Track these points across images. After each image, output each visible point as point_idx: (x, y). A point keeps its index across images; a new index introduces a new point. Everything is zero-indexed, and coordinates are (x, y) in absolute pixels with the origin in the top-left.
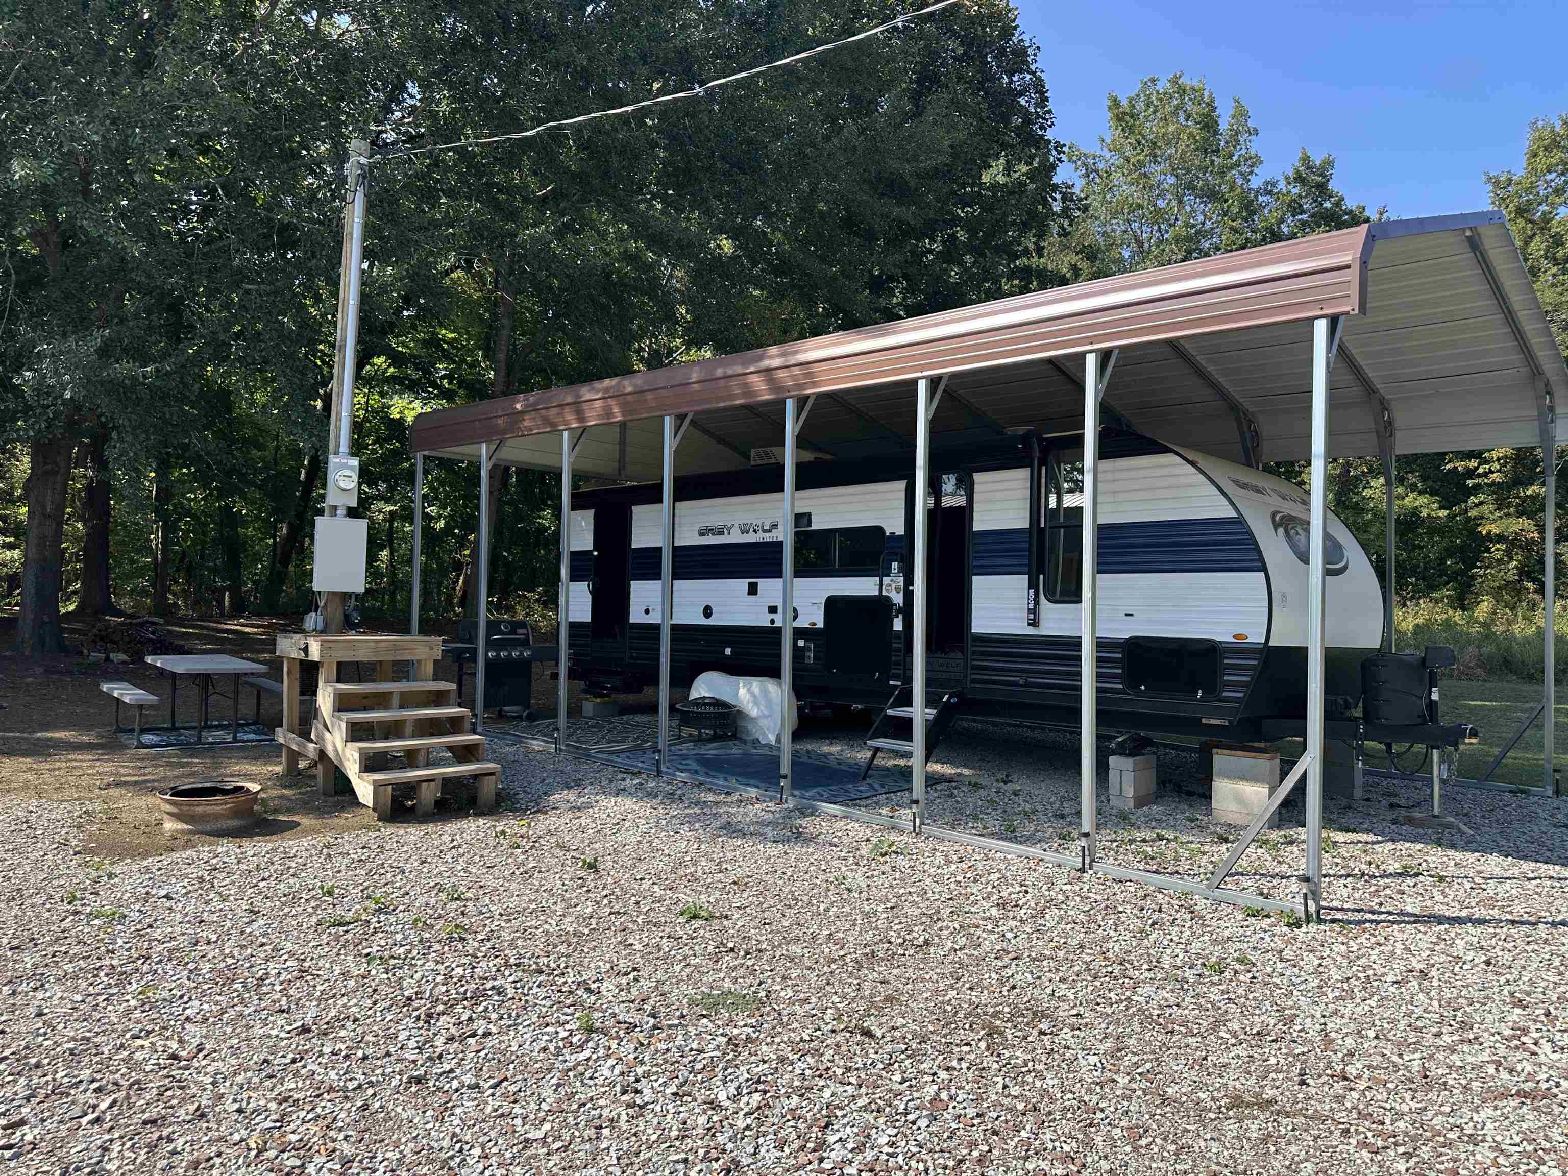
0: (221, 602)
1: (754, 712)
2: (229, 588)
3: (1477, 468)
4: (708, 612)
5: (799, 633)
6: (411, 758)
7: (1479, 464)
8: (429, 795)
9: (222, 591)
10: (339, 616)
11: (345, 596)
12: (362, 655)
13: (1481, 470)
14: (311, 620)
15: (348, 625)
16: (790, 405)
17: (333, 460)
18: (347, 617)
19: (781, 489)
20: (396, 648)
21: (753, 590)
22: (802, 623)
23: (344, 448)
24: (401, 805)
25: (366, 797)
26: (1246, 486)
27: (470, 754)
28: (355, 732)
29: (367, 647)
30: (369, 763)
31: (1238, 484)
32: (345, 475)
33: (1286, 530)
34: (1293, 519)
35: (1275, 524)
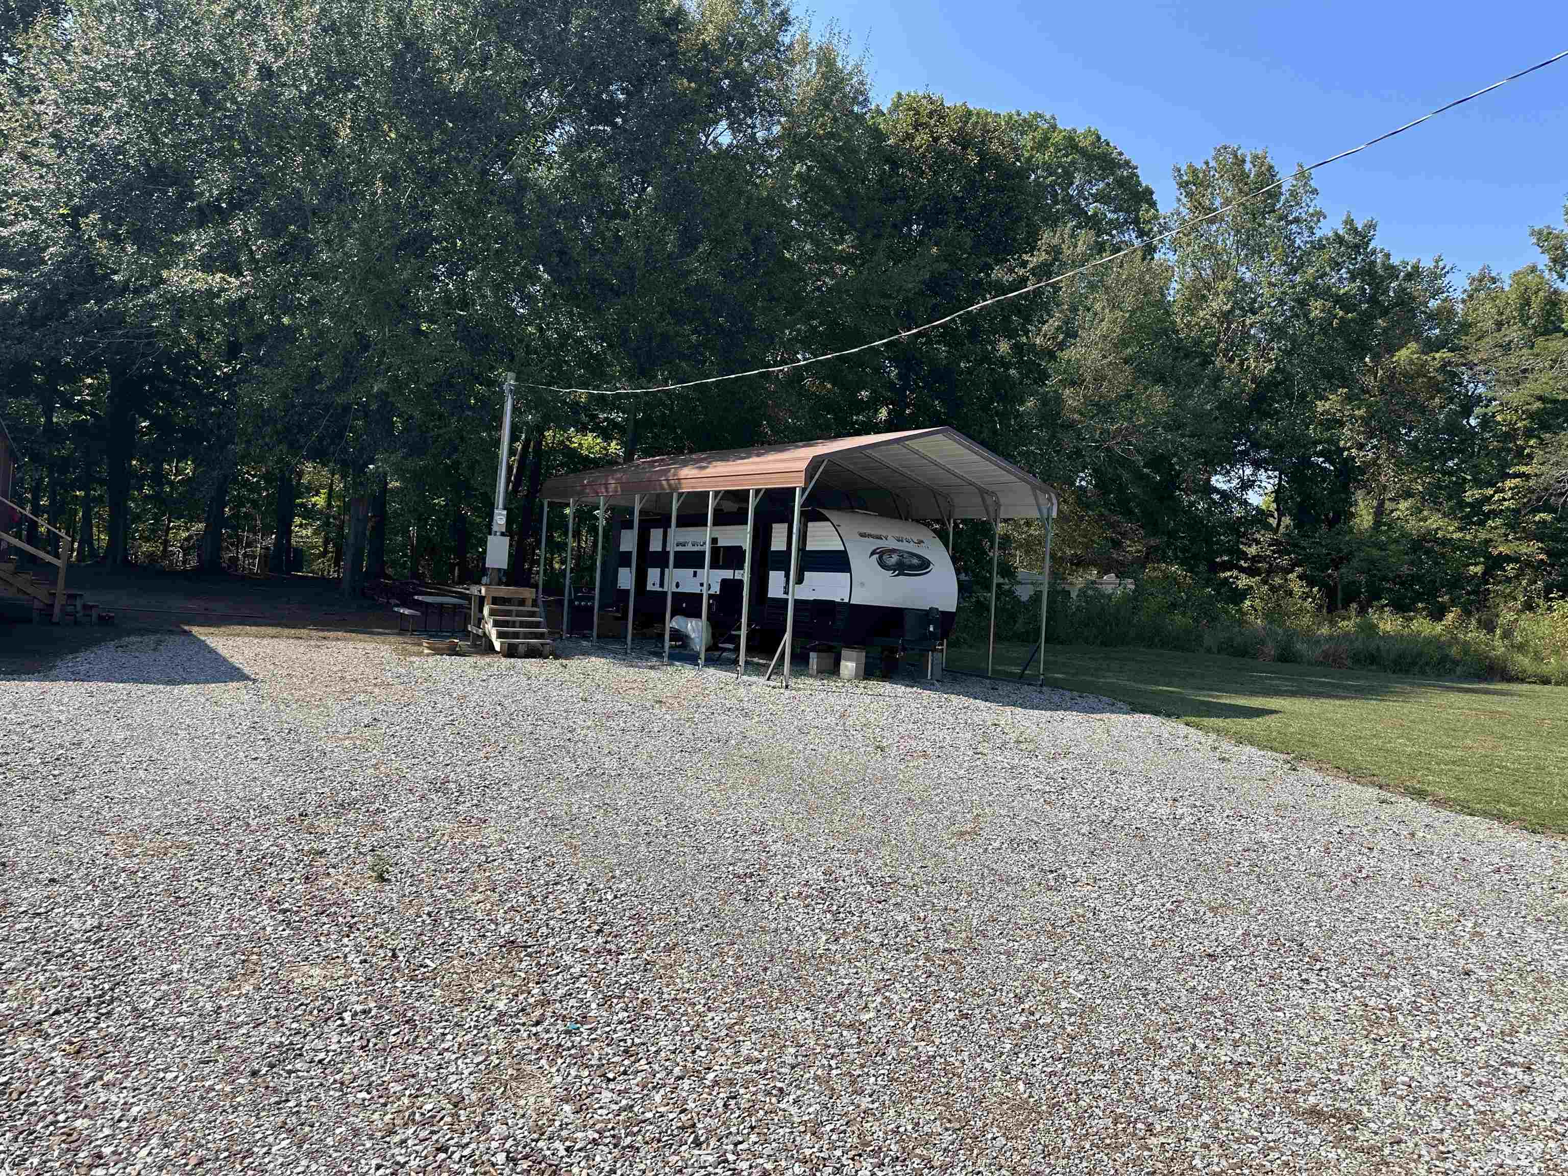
0: (453, 573)
1: (693, 636)
2: (458, 564)
3: (1493, 496)
4: (677, 585)
5: (711, 596)
6: (516, 635)
7: (1495, 492)
8: (522, 649)
9: (454, 565)
10: (497, 579)
11: (499, 570)
12: (501, 595)
13: (1496, 498)
14: (485, 580)
15: (500, 583)
16: (675, 495)
17: (496, 511)
18: (500, 579)
19: (706, 525)
20: (516, 592)
21: (695, 574)
22: (712, 592)
23: (501, 506)
24: (511, 652)
25: (498, 648)
26: (870, 536)
27: (541, 636)
28: (496, 624)
29: (504, 591)
30: (500, 635)
31: (863, 535)
32: (500, 518)
33: (881, 556)
34: (893, 551)
35: (873, 553)
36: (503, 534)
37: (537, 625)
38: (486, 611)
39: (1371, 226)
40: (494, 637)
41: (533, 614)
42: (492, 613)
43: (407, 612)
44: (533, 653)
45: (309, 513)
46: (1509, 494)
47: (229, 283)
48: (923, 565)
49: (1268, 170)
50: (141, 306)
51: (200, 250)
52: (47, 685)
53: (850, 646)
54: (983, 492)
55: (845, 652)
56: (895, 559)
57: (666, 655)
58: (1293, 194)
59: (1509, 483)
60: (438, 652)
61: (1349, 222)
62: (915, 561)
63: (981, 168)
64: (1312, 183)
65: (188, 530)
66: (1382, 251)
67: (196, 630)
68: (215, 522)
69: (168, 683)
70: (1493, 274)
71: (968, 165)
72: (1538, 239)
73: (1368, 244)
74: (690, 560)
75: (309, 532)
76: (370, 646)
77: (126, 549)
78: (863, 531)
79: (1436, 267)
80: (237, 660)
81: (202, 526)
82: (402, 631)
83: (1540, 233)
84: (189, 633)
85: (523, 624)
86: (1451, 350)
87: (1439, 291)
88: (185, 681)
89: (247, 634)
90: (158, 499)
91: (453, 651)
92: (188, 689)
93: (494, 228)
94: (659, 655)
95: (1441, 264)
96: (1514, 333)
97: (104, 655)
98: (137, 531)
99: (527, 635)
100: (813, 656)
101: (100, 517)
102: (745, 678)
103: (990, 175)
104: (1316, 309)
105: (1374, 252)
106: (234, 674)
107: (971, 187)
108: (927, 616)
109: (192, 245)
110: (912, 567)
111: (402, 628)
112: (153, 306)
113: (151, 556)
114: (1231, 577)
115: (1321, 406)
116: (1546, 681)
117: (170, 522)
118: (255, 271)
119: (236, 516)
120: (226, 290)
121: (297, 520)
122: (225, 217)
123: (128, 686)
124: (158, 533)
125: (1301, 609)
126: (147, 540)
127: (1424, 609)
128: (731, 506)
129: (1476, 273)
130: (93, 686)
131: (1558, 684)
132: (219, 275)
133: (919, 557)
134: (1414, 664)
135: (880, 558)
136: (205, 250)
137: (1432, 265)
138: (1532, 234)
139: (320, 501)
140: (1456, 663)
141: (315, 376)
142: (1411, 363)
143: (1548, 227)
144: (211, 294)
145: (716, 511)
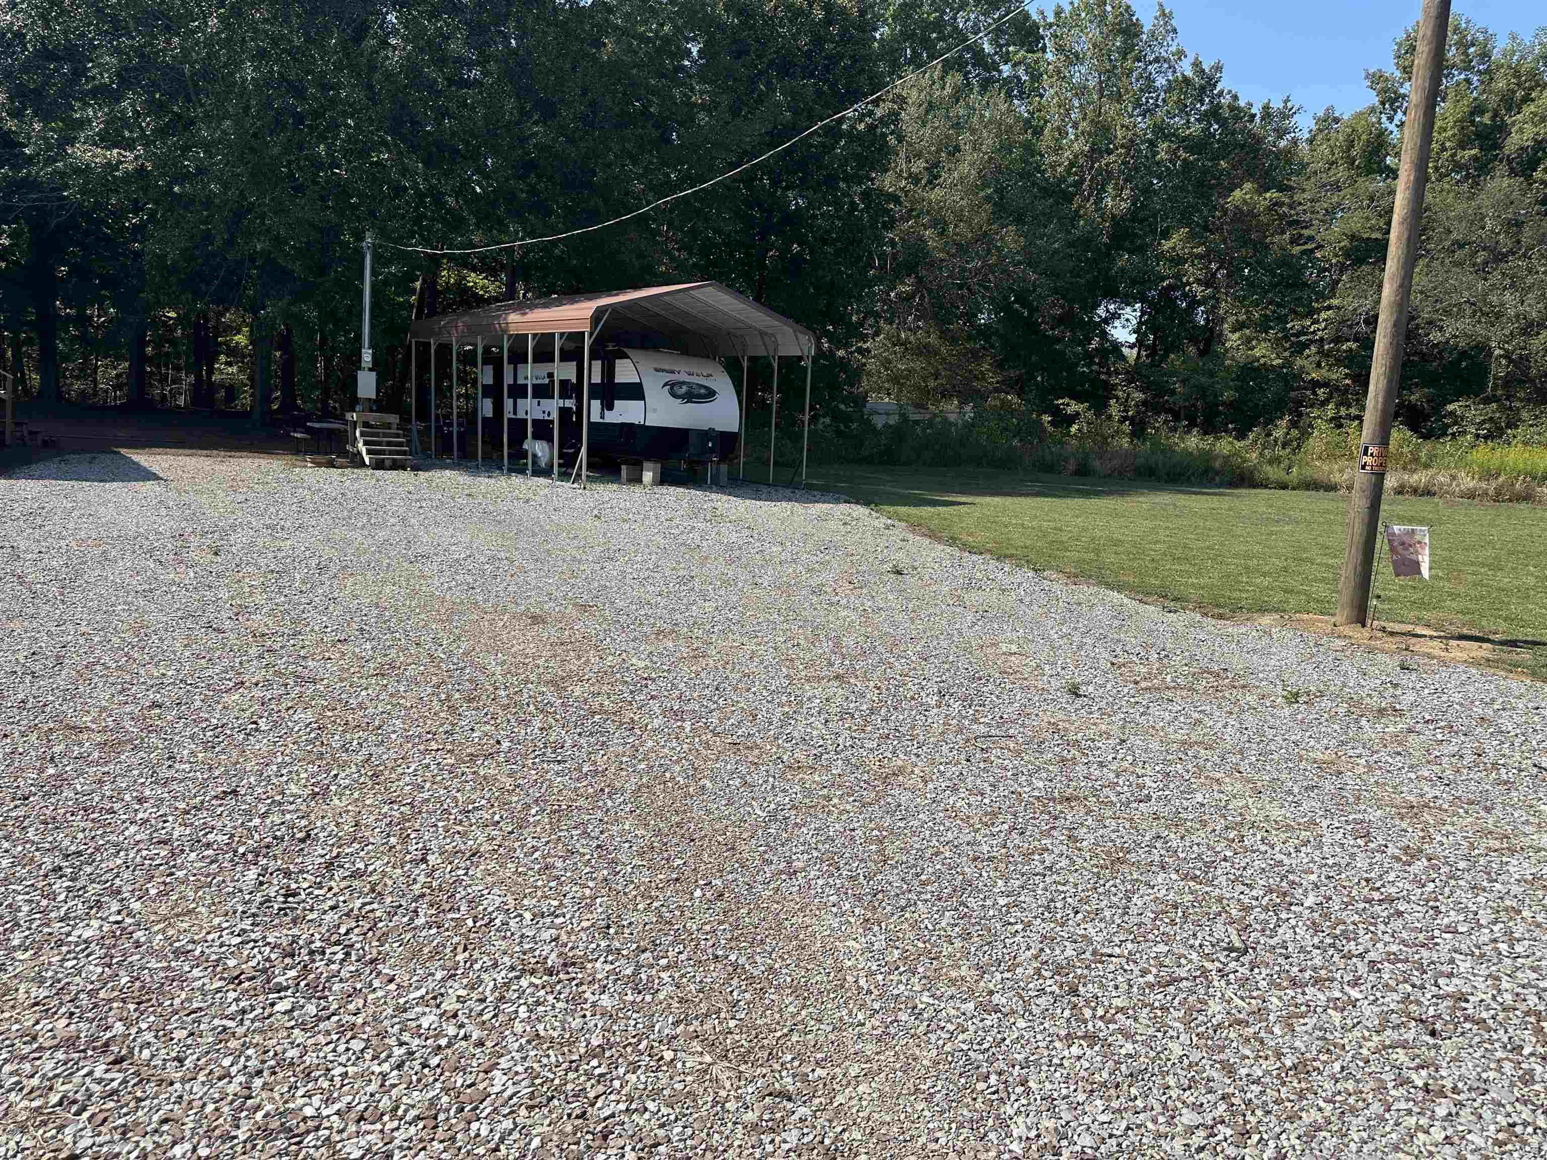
1: (539, 455)
4: (535, 413)
6: (383, 452)
8: (387, 464)
10: (366, 407)
11: (369, 399)
12: (372, 420)
14: (357, 408)
15: (370, 410)
16: (505, 337)
17: (363, 351)
18: (369, 407)
20: (384, 418)
21: (539, 404)
23: (367, 346)
24: (379, 465)
25: (367, 463)
26: (663, 371)
27: (404, 453)
28: (366, 443)
29: (374, 418)
30: (369, 452)
31: (657, 370)
32: (367, 356)
33: (673, 388)
34: (684, 383)
35: (665, 385)
36: (370, 370)
37: (400, 444)
38: (358, 434)
39: (1218, 68)
40: (364, 453)
41: (398, 436)
42: (362, 434)
43: (299, 435)
44: (396, 466)
45: (234, 352)
46: (1323, 325)
47: (124, 157)
48: (710, 394)
49: (1126, 10)
50: (51, 174)
51: (97, 126)
52: (13, 482)
53: (648, 459)
54: (762, 334)
55: (646, 465)
56: (684, 389)
57: (505, 468)
58: (1152, 34)
59: (1323, 315)
60: (319, 465)
61: (1197, 64)
62: (703, 391)
63: (828, 22)
64: (1173, 22)
65: (115, 368)
66: (1229, 92)
67: (123, 451)
68: (139, 360)
69: (101, 481)
70: (1337, 114)
71: (813, 20)
72: (1372, 82)
73: (1215, 86)
74: (542, 392)
75: (235, 369)
76: (263, 462)
77: (59, 388)
78: (656, 366)
79: (1285, 107)
80: (155, 469)
81: (127, 364)
82: (297, 452)
83: (1374, 75)
84: (119, 453)
85: (389, 444)
86: (1280, 190)
87: (1286, 131)
88: (113, 480)
89: (166, 454)
90: (83, 339)
91: (331, 465)
92: (115, 484)
93: (350, 106)
94: (500, 468)
95: (1289, 105)
96: (1341, 173)
97: (53, 465)
98: (67, 369)
99: (391, 453)
100: (623, 467)
101: (29, 356)
102: (558, 483)
103: (834, 30)
104: (1163, 151)
105: (1221, 94)
106: (148, 476)
107: (818, 41)
108: (707, 434)
109: (90, 121)
110: (700, 396)
111: (297, 449)
112: (63, 174)
113: (82, 394)
114: (1063, 404)
115: (1167, 245)
116: (1284, 486)
117: (97, 361)
118: (146, 145)
119: (158, 355)
120: (122, 162)
121: (223, 358)
122: (116, 97)
123: (72, 483)
124: (87, 372)
125: (1117, 432)
126: (78, 378)
127: (1234, 429)
128: (572, 346)
129: (1321, 114)
130: (47, 482)
131: (1294, 489)
132: (115, 151)
133: (706, 387)
134: (1180, 475)
135: (672, 389)
136: (102, 126)
137: (1281, 106)
138: (1367, 77)
139: (241, 339)
140: (1217, 473)
141: (208, 237)
142: (1245, 202)
143: (1380, 71)
144: (111, 167)
145: (561, 350)
